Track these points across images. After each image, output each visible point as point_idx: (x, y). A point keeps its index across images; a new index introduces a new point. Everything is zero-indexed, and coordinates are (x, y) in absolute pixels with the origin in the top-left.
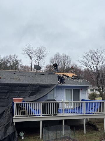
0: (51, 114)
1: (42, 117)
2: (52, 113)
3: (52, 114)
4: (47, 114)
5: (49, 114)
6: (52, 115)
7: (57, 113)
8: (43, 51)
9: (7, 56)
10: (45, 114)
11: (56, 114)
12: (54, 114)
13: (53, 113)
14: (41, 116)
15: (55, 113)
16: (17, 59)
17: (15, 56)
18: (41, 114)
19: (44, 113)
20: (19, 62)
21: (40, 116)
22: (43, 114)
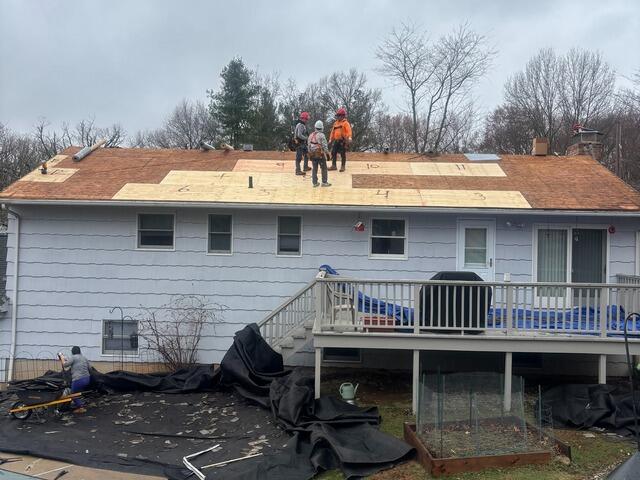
0: (455, 328)
1: (419, 335)
2: (459, 325)
3: (462, 328)
4: (439, 328)
5: (447, 328)
6: (459, 332)
7: (482, 325)
8: (467, 50)
9: (323, 82)
10: (431, 327)
11: (478, 328)
12: (470, 328)
13: (467, 325)
14: (416, 334)
15: (474, 325)
16: (365, 90)
17: (353, 77)
18: (417, 327)
19: (428, 324)
20: (371, 101)
21: (412, 331)
22: (424, 327)
